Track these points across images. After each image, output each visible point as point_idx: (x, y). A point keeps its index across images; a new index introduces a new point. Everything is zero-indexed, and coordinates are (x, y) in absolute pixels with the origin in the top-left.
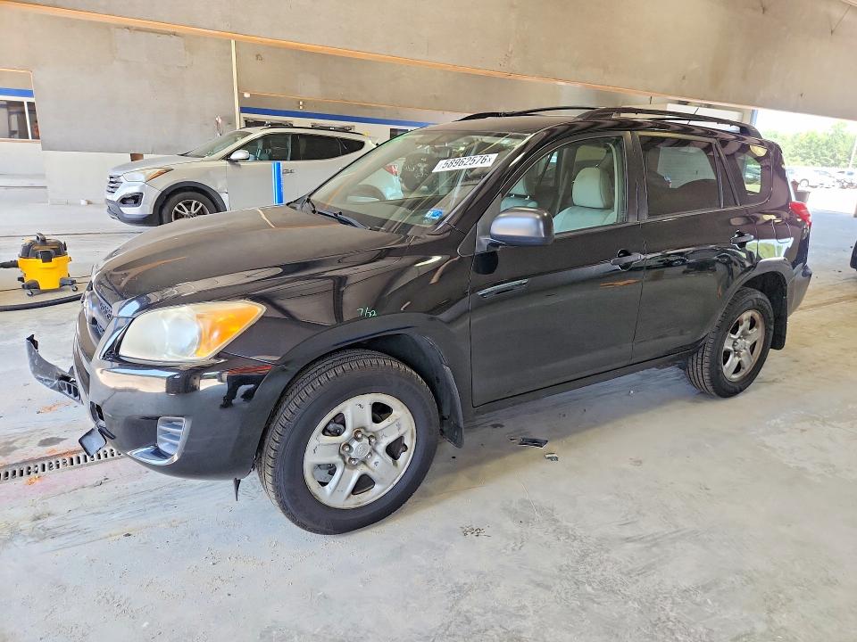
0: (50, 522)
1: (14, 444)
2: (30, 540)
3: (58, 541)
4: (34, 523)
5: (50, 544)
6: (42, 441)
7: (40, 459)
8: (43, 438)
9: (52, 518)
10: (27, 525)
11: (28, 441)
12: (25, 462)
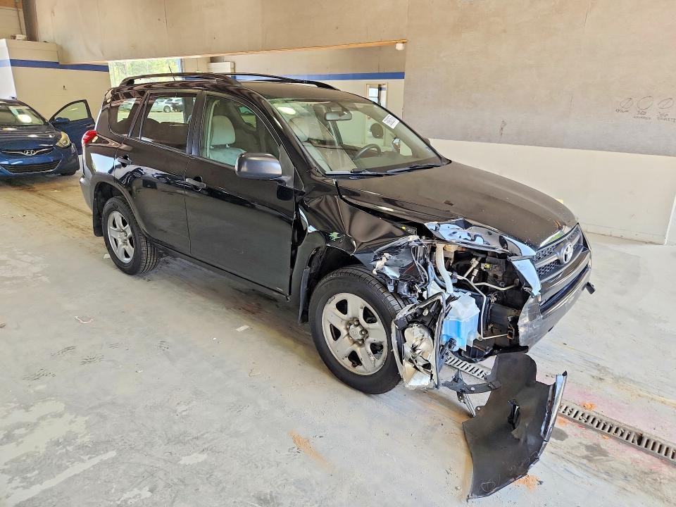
0: (595, 373)
1: (586, 453)
2: (611, 371)
3: (598, 362)
4: (604, 377)
5: (602, 363)
6: (562, 440)
7: (575, 421)
8: (559, 442)
9: (594, 374)
10: (608, 379)
11: (572, 448)
12: (587, 427)
